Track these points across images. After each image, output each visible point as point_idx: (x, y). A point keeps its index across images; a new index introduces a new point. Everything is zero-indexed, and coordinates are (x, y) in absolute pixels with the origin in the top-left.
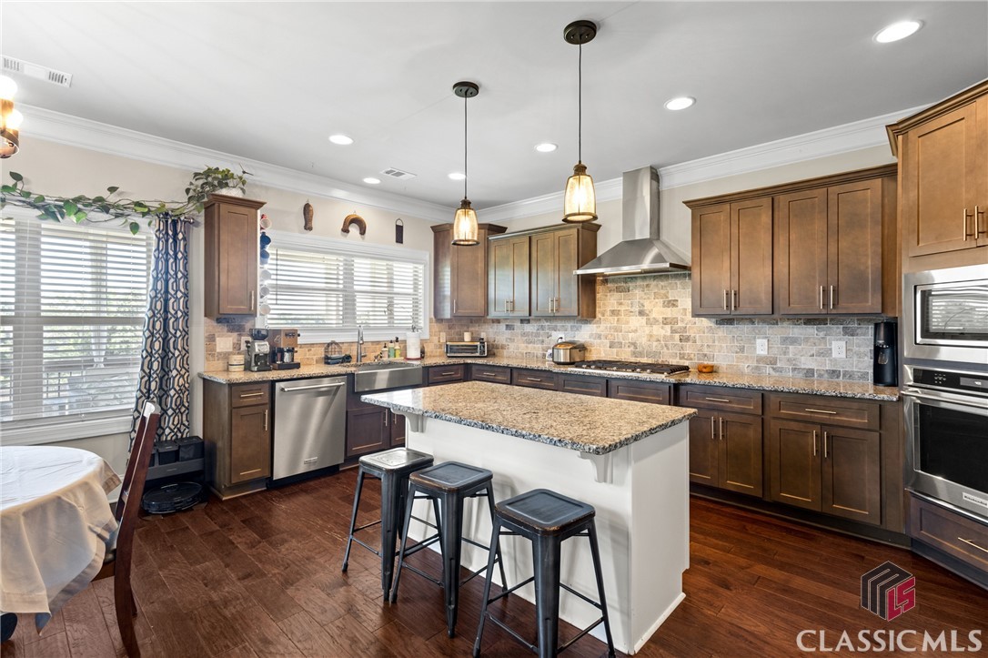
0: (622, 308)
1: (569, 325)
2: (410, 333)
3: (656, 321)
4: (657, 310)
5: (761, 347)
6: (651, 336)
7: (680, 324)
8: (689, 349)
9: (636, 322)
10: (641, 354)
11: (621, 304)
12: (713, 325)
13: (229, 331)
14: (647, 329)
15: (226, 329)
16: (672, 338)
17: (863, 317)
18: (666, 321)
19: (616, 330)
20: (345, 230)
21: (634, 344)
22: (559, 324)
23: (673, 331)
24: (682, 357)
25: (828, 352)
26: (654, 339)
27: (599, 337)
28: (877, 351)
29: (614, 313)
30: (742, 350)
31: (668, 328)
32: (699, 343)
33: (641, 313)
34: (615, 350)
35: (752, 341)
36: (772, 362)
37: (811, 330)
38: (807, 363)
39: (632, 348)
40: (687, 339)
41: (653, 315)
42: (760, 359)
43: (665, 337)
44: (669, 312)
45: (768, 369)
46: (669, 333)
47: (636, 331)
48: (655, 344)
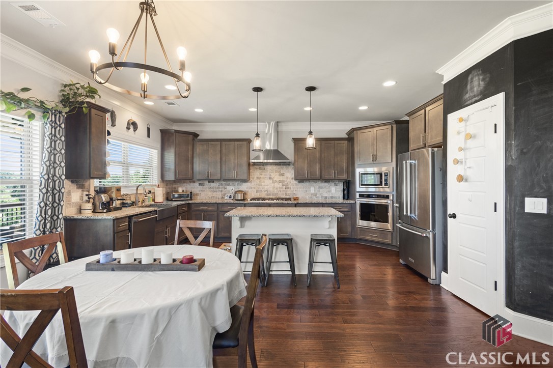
0: (262, 176)
1: (236, 183)
2: (156, 189)
3: (276, 181)
4: (277, 177)
5: (312, 190)
6: (274, 187)
7: (285, 183)
8: (289, 192)
9: (268, 182)
10: (270, 195)
11: (261, 174)
12: (297, 183)
13: (77, 188)
14: (272, 185)
15: (76, 187)
16: (282, 188)
17: (340, 180)
18: (280, 182)
19: (259, 185)
20: (128, 128)
21: (267, 191)
22: (231, 183)
23: (283, 185)
24: (286, 195)
25: (330, 191)
26: (275, 188)
27: (251, 188)
28: (344, 190)
29: (258, 178)
30: (306, 191)
31: (281, 184)
32: (292, 189)
33: (270, 178)
34: (258, 193)
35: (309, 188)
36: (315, 195)
37: (326, 184)
38: (325, 195)
39: (266, 192)
40: (288, 188)
41: (275, 179)
42: (312, 194)
43: (279, 187)
44: (281, 178)
45: (314, 197)
46: (281, 186)
47: (268, 185)
48: (276, 190)
